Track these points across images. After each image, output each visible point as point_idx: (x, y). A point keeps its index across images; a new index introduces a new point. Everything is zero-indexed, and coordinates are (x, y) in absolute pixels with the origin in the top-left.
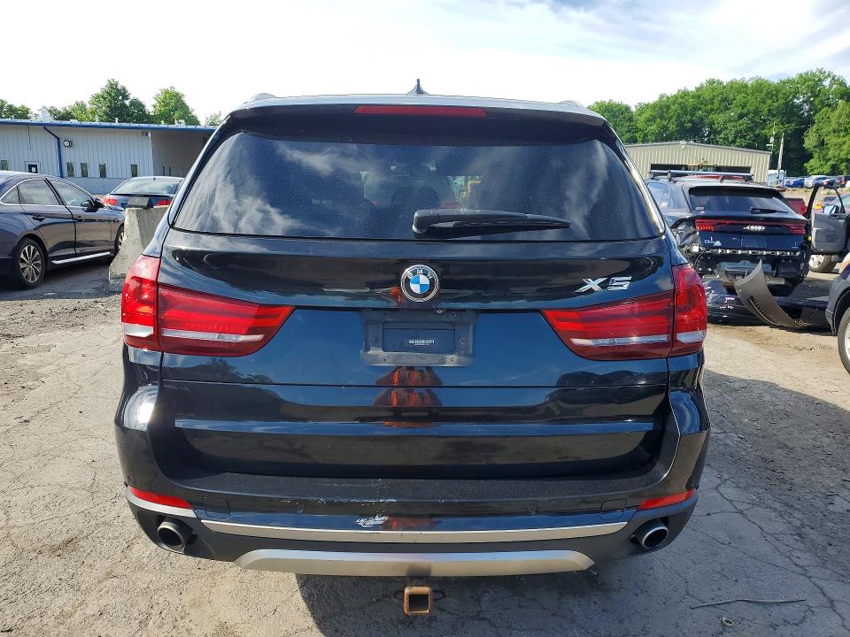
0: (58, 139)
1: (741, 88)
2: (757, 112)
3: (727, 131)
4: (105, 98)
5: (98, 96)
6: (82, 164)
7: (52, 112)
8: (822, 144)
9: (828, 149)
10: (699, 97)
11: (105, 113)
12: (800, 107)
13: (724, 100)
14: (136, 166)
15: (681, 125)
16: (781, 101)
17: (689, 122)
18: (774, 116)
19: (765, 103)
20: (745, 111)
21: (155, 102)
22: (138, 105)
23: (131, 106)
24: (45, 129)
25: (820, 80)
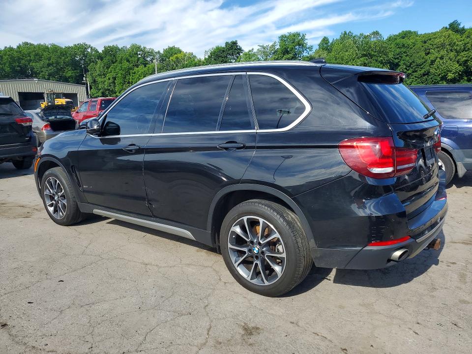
1: (45, 48)
2: (57, 63)
3: (43, 73)
8: (95, 81)
9: (98, 84)
10: (20, 52)
12: (79, 62)
13: (36, 55)
15: (13, 68)
16: (69, 58)
17: (18, 66)
18: (67, 66)
19: (61, 58)
20: (50, 62)
25: (85, 48)
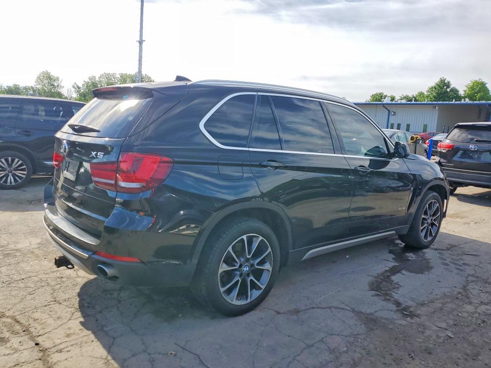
0: (389, 111)
4: (435, 88)
5: (432, 88)
6: (398, 124)
7: (406, 98)
11: (434, 97)
14: (427, 125)
21: (465, 88)
22: (455, 91)
23: (450, 92)
24: (383, 106)
